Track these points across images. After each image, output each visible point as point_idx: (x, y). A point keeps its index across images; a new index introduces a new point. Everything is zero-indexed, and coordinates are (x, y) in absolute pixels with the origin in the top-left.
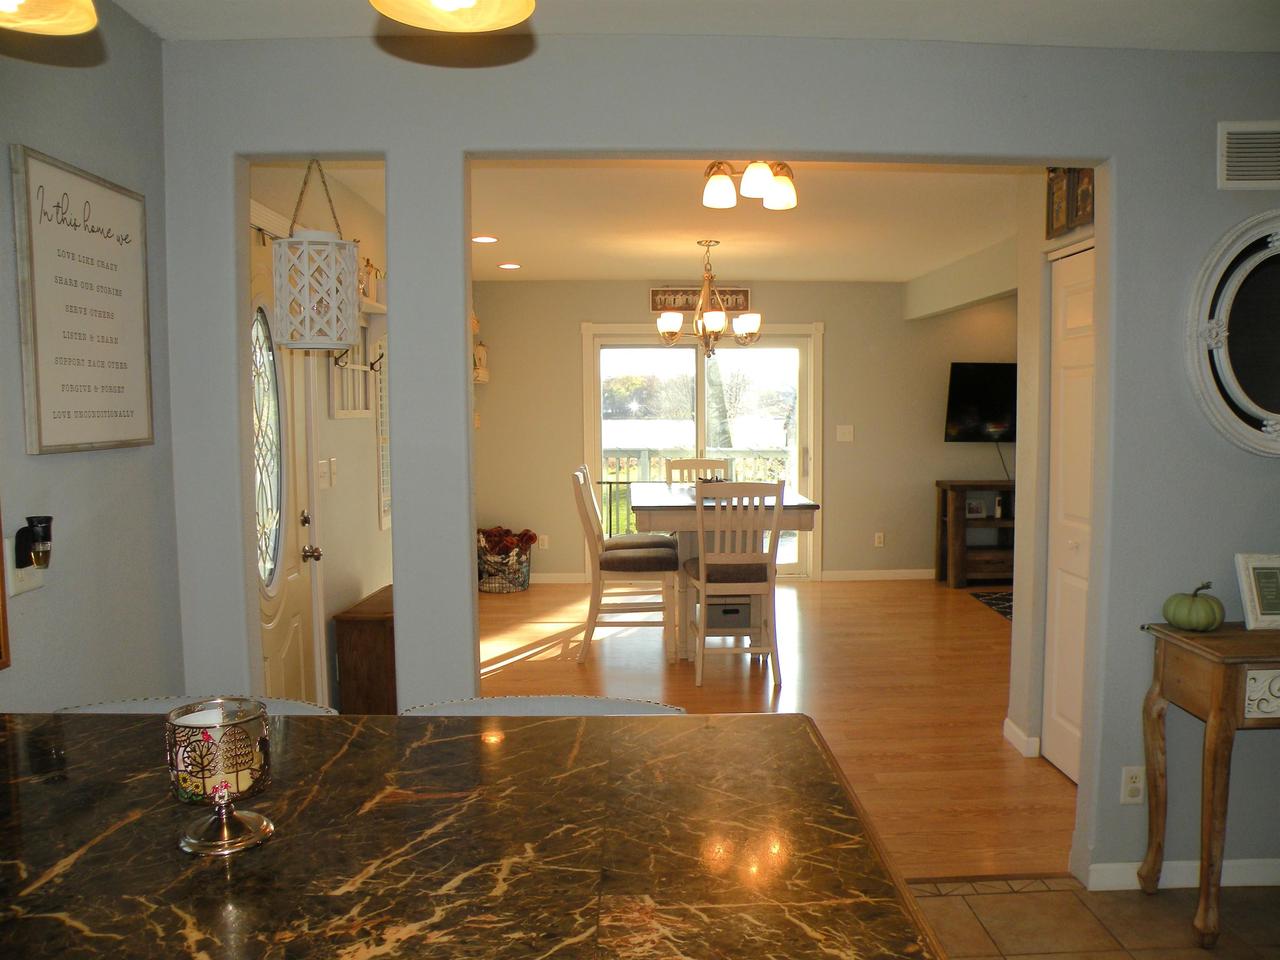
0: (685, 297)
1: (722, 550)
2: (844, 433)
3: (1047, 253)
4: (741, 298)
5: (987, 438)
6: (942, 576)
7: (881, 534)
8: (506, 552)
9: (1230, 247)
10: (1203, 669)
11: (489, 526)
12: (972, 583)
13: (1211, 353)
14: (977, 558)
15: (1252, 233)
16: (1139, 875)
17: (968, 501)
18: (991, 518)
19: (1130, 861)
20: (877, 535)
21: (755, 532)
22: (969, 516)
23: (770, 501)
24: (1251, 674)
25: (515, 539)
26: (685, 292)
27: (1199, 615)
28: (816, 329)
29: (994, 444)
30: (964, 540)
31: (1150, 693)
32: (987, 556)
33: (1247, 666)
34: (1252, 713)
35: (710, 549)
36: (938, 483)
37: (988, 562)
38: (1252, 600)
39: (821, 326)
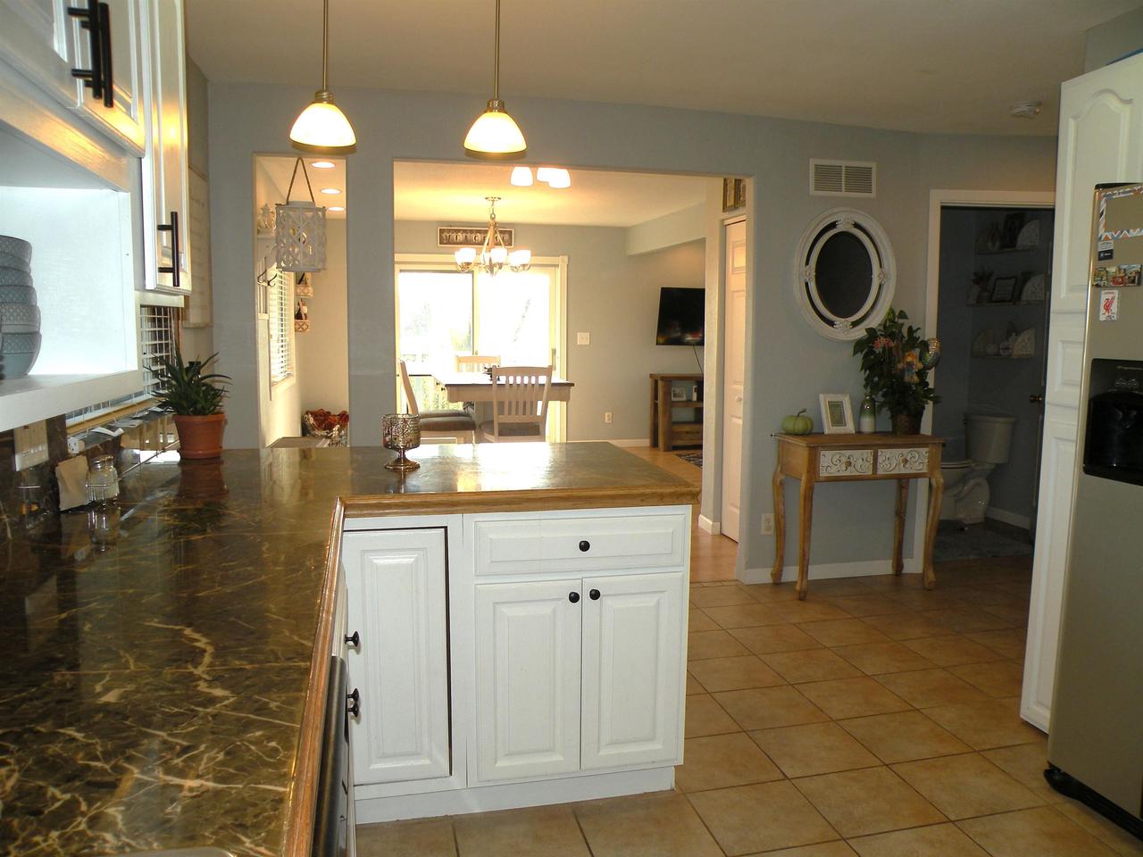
0: (464, 235)
1: (510, 414)
2: (583, 339)
3: (723, 220)
4: (507, 237)
5: (688, 344)
6: (655, 444)
7: (610, 414)
8: (330, 427)
9: (814, 230)
10: (800, 452)
11: (315, 408)
12: (676, 448)
13: (807, 284)
14: (680, 430)
15: (826, 220)
16: (772, 574)
17: (673, 389)
18: (689, 401)
19: (766, 567)
20: (607, 414)
21: (532, 403)
22: (673, 399)
23: (543, 380)
24: (822, 453)
25: (337, 418)
26: (465, 231)
27: (799, 426)
28: (562, 261)
29: (692, 347)
30: (670, 417)
31: (775, 472)
32: (687, 428)
33: (820, 448)
34: (823, 474)
35: (501, 412)
36: (651, 376)
37: (687, 432)
38: (827, 418)
39: (566, 258)
